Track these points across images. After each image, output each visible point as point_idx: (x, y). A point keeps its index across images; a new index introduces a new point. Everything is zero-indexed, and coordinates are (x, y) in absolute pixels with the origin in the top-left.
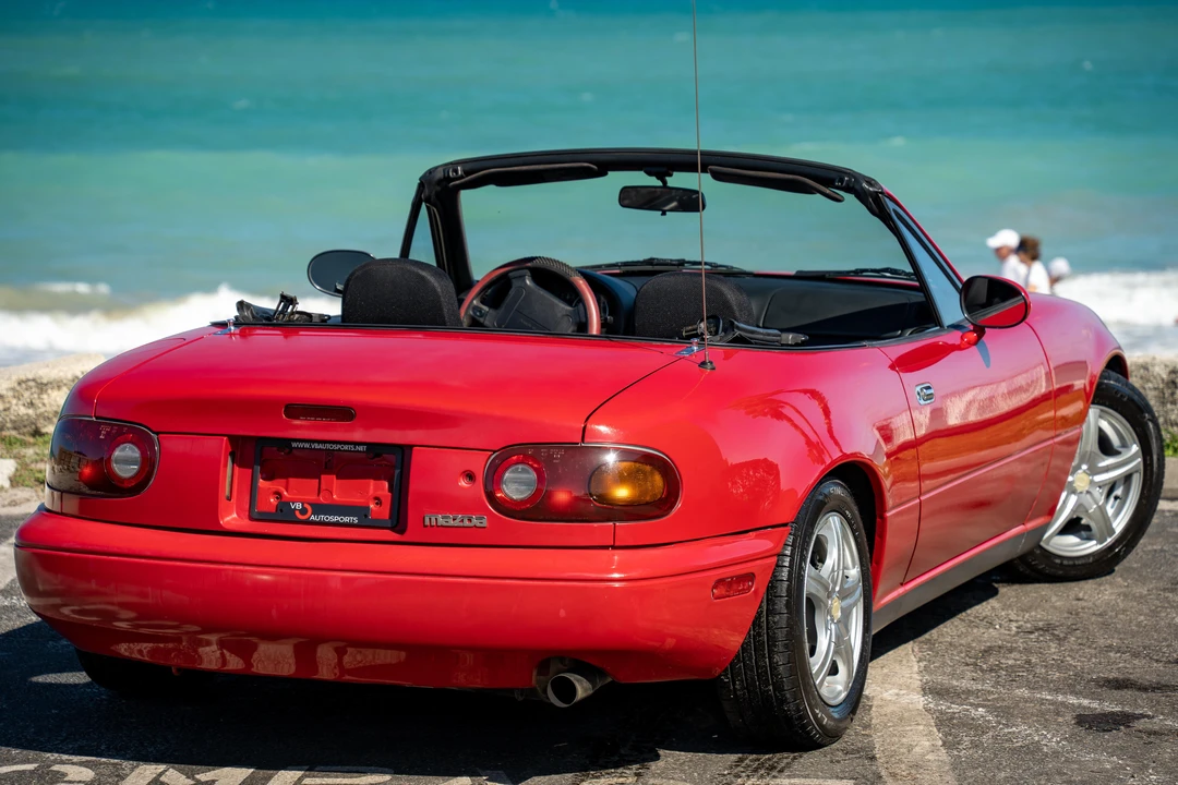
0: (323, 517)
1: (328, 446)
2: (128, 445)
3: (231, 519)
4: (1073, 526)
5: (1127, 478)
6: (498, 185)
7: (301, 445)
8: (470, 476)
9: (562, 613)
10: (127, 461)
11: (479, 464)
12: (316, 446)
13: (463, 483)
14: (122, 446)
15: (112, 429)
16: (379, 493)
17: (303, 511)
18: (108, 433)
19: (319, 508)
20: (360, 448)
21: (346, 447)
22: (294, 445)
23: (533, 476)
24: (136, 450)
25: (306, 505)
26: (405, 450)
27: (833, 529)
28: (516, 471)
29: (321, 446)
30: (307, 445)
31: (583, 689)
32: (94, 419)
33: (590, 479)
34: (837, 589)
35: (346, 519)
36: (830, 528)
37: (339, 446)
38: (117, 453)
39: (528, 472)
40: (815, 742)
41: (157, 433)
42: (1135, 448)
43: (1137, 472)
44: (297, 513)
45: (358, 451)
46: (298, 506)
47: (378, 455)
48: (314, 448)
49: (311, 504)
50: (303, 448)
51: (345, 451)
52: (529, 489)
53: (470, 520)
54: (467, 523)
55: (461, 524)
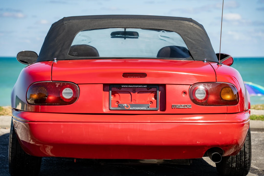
0: (134, 108)
1: (134, 86)
2: (68, 88)
3: (105, 110)
7: (125, 86)
8: (185, 93)
9: (220, 133)
10: (68, 93)
11: (187, 89)
12: (130, 86)
14: (65, 89)
15: (60, 84)
16: (151, 100)
17: (127, 106)
18: (59, 86)
19: (132, 106)
20: (145, 86)
21: (140, 86)
22: (122, 86)
23: (205, 92)
24: (71, 90)
25: (128, 105)
28: (200, 91)
29: (131, 86)
30: (127, 86)
32: (52, 81)
33: (221, 92)
35: (142, 108)
37: (138, 86)
38: (64, 91)
39: (203, 91)
41: (77, 84)
44: (125, 107)
45: (144, 87)
46: (126, 105)
47: (151, 88)
48: (129, 87)
49: (130, 105)
50: (126, 87)
51: (139, 87)
52: (204, 96)
53: (186, 106)
54: (185, 107)
55: (183, 107)
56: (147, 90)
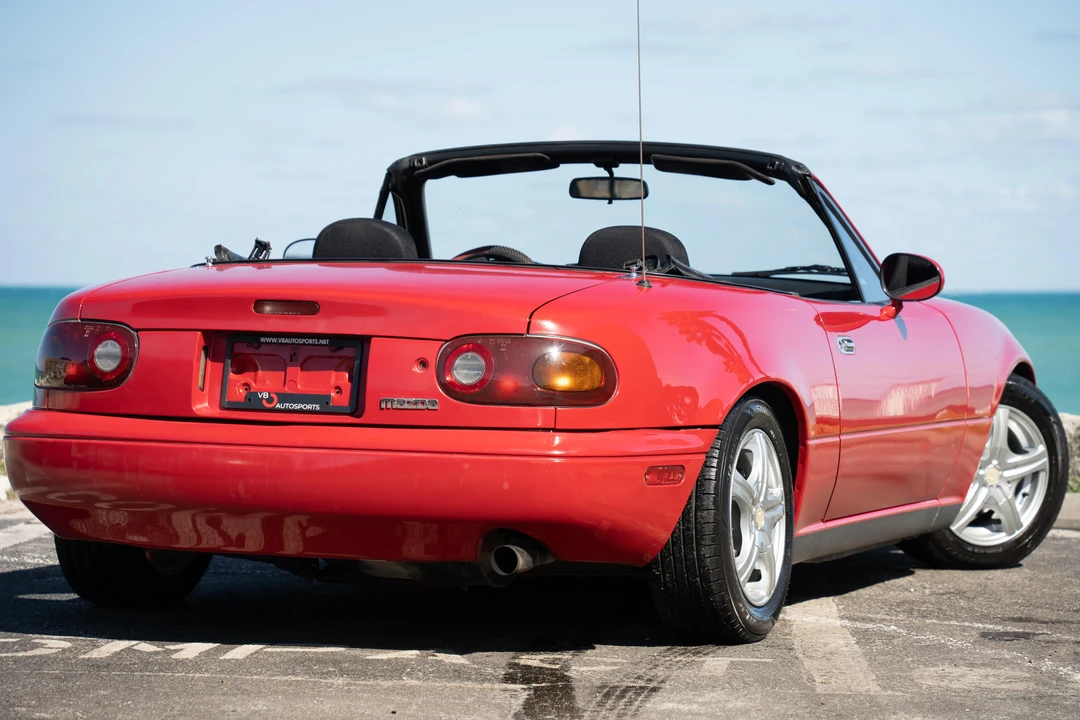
0: (288, 405)
1: (294, 340)
2: (110, 342)
3: (202, 407)
4: (983, 519)
5: (1035, 475)
6: (459, 176)
7: (269, 340)
8: (424, 363)
9: (506, 486)
10: (108, 356)
11: (433, 352)
12: (283, 340)
13: (417, 369)
14: (104, 343)
15: (95, 328)
16: (339, 383)
17: (270, 400)
18: (92, 333)
19: (283, 398)
20: (323, 342)
21: (310, 341)
22: (263, 340)
23: (482, 362)
24: (117, 345)
25: (272, 395)
26: (363, 341)
27: (759, 446)
28: (466, 359)
29: (287, 341)
30: (274, 340)
31: (523, 561)
32: (79, 321)
33: (534, 366)
34: (761, 499)
35: (309, 407)
36: (755, 442)
37: (304, 340)
38: (100, 349)
39: (477, 359)
40: (738, 635)
41: (136, 331)
42: (1042, 448)
43: (1043, 470)
44: (264, 402)
45: (321, 345)
46: (266, 395)
47: (340, 348)
48: (281, 343)
49: (276, 394)
50: (271, 343)
51: (309, 345)
52: (478, 374)
53: (423, 403)
54: (420, 406)
55: (414, 407)
56: (327, 352)
